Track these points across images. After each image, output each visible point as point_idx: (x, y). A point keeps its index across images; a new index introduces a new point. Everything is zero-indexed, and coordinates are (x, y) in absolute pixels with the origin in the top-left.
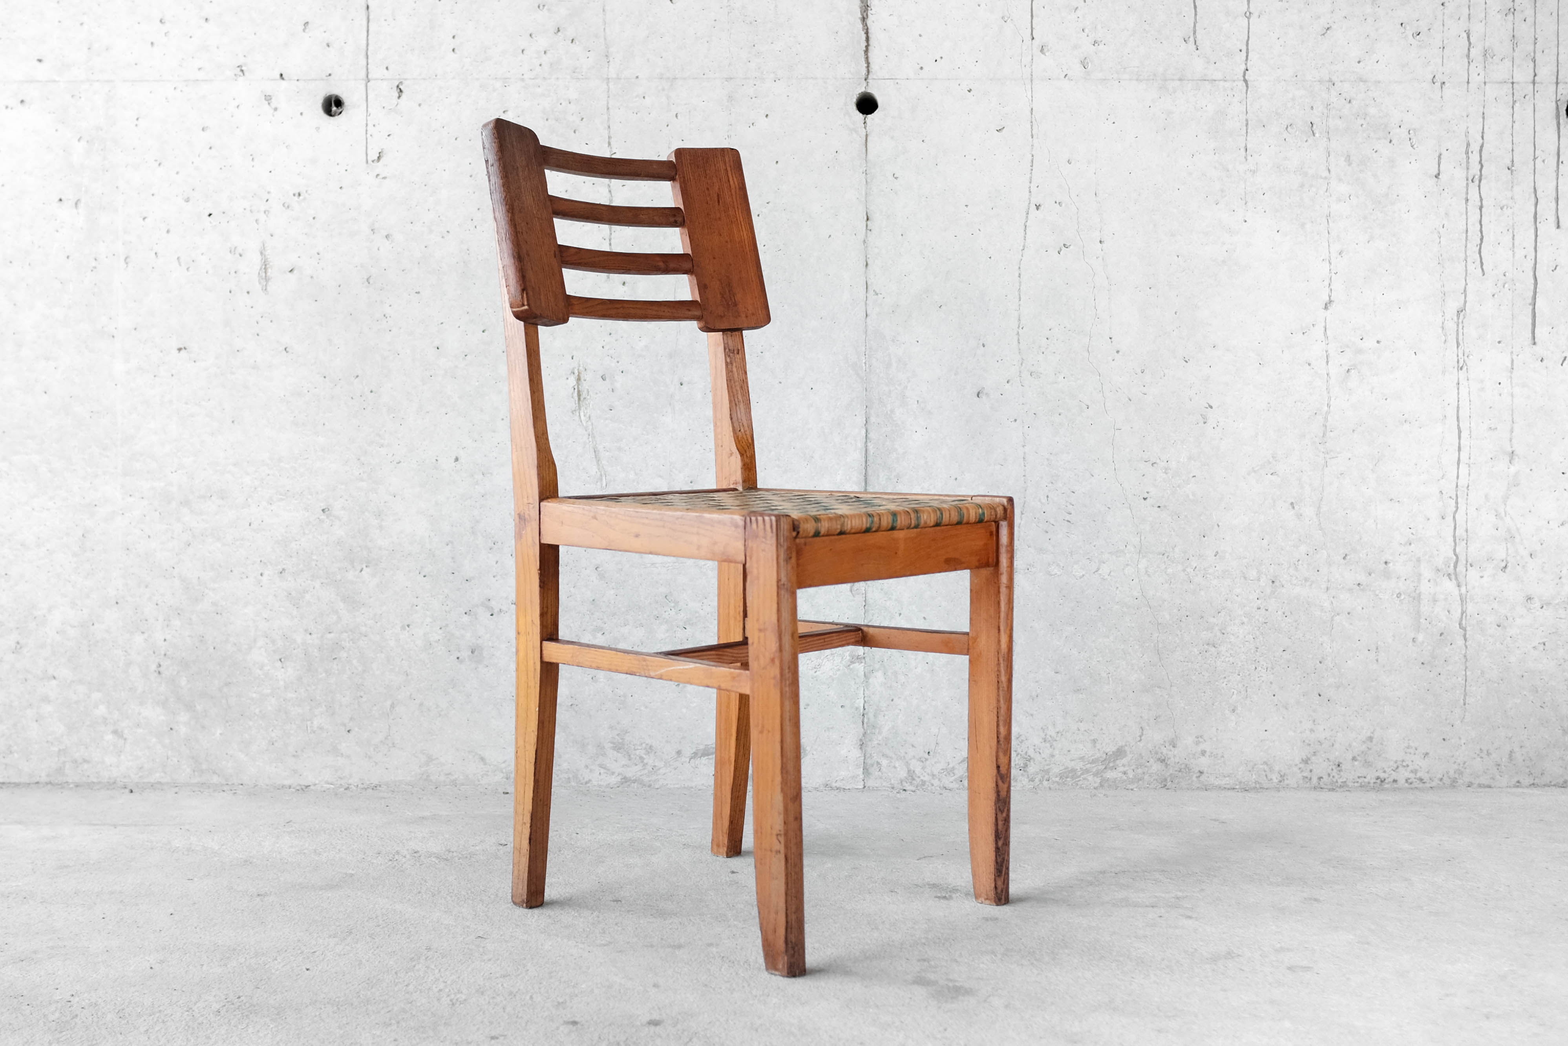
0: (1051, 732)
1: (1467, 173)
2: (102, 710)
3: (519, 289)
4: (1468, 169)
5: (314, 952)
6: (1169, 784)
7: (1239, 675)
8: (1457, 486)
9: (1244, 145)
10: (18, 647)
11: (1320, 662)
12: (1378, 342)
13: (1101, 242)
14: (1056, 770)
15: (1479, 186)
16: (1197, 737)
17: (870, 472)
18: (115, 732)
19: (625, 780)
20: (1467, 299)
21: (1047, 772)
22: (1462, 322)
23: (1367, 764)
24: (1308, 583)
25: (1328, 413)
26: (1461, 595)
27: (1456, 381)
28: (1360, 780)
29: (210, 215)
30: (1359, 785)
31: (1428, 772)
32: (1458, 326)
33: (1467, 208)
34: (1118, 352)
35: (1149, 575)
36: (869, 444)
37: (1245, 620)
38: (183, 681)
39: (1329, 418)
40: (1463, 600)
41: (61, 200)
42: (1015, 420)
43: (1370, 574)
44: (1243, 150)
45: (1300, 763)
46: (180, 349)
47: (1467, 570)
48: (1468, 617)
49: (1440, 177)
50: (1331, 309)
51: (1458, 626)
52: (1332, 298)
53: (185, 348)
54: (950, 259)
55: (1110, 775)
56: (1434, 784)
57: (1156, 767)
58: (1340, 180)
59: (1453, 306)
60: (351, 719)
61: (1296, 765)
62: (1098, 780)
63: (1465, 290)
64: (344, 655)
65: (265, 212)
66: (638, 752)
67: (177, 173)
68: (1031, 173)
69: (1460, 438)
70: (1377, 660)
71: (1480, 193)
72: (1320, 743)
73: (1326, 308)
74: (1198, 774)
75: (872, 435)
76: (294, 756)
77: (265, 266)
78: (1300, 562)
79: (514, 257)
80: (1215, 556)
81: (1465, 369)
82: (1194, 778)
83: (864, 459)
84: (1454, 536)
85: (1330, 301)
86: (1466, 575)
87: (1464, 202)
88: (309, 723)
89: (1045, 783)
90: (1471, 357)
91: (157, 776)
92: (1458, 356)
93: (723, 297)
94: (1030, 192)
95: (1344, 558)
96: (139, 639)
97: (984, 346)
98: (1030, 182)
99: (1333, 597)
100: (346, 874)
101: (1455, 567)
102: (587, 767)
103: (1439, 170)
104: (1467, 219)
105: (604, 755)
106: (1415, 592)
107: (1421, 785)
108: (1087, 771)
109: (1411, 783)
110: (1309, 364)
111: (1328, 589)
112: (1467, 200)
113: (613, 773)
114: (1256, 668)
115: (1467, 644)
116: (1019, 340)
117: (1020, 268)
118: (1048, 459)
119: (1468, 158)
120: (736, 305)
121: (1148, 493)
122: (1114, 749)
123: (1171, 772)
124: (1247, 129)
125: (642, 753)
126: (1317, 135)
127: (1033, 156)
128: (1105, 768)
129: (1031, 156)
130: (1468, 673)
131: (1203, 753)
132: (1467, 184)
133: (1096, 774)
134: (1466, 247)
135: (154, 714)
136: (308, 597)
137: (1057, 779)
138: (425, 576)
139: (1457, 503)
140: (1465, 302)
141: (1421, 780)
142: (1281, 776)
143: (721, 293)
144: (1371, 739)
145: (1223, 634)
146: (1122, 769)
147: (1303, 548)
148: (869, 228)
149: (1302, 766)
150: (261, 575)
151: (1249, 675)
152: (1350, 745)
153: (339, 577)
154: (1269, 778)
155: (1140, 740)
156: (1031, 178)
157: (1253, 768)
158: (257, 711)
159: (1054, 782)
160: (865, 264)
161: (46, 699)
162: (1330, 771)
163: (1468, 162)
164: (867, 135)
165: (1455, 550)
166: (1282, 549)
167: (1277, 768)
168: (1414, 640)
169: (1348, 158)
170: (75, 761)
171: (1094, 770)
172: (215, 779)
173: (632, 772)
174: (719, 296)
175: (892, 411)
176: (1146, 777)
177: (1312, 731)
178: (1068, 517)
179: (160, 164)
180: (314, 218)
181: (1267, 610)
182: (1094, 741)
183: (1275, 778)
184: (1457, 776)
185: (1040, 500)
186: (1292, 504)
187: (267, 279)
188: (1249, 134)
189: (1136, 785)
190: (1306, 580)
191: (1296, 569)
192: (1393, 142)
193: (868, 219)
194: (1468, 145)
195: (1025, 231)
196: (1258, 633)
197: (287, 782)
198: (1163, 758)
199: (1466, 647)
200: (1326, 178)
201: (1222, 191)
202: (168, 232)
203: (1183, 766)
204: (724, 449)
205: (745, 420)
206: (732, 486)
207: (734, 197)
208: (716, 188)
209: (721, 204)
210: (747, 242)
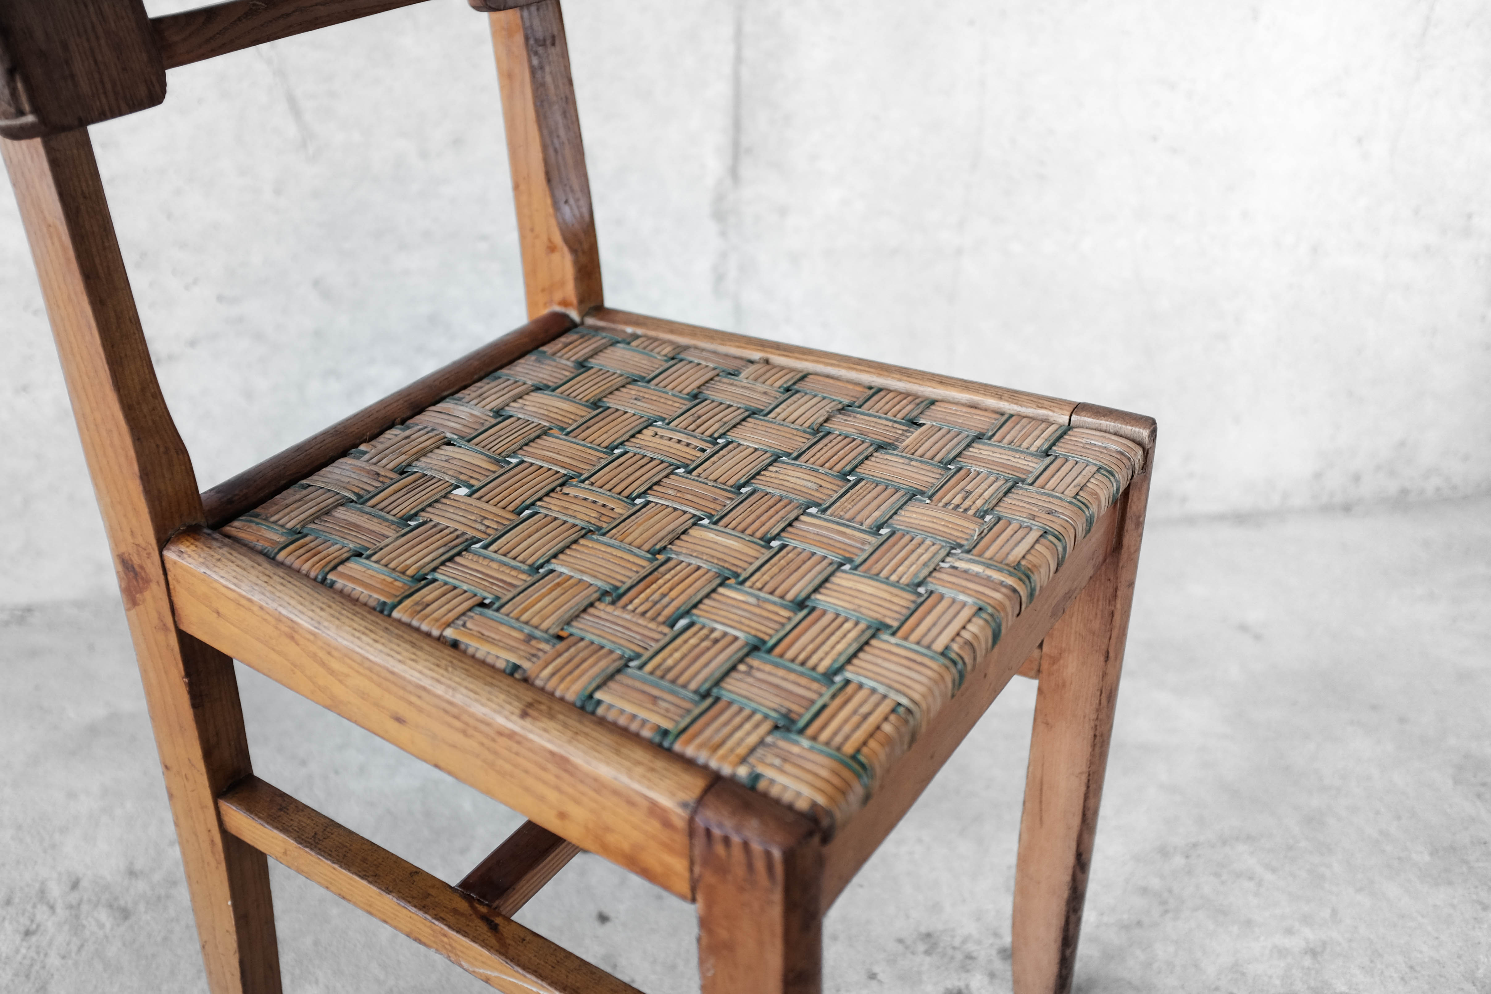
11: (1359, 352)
17: (743, 111)
24: (1360, 250)
31: (1464, 479)
36: (742, 68)
37: (1270, 303)
45: (1312, 478)
61: (1306, 481)
75: (746, 53)
80: (1243, 216)
83: (733, 93)
99: (1391, 266)
111: (1385, 255)
121: (1160, 129)
131: (1191, 475)
142: (1284, 496)
145: (1238, 322)
149: (1313, 481)
154: (1270, 499)
157: (1251, 488)
162: (1345, 485)
167: (1281, 487)
175: (779, 13)
177: (1332, 438)
178: (1041, 170)
181: (1300, 288)
183: (1277, 499)
185: (1002, 146)
191: (1349, 230)
204: (537, 237)
205: (576, 187)
206: (558, 309)
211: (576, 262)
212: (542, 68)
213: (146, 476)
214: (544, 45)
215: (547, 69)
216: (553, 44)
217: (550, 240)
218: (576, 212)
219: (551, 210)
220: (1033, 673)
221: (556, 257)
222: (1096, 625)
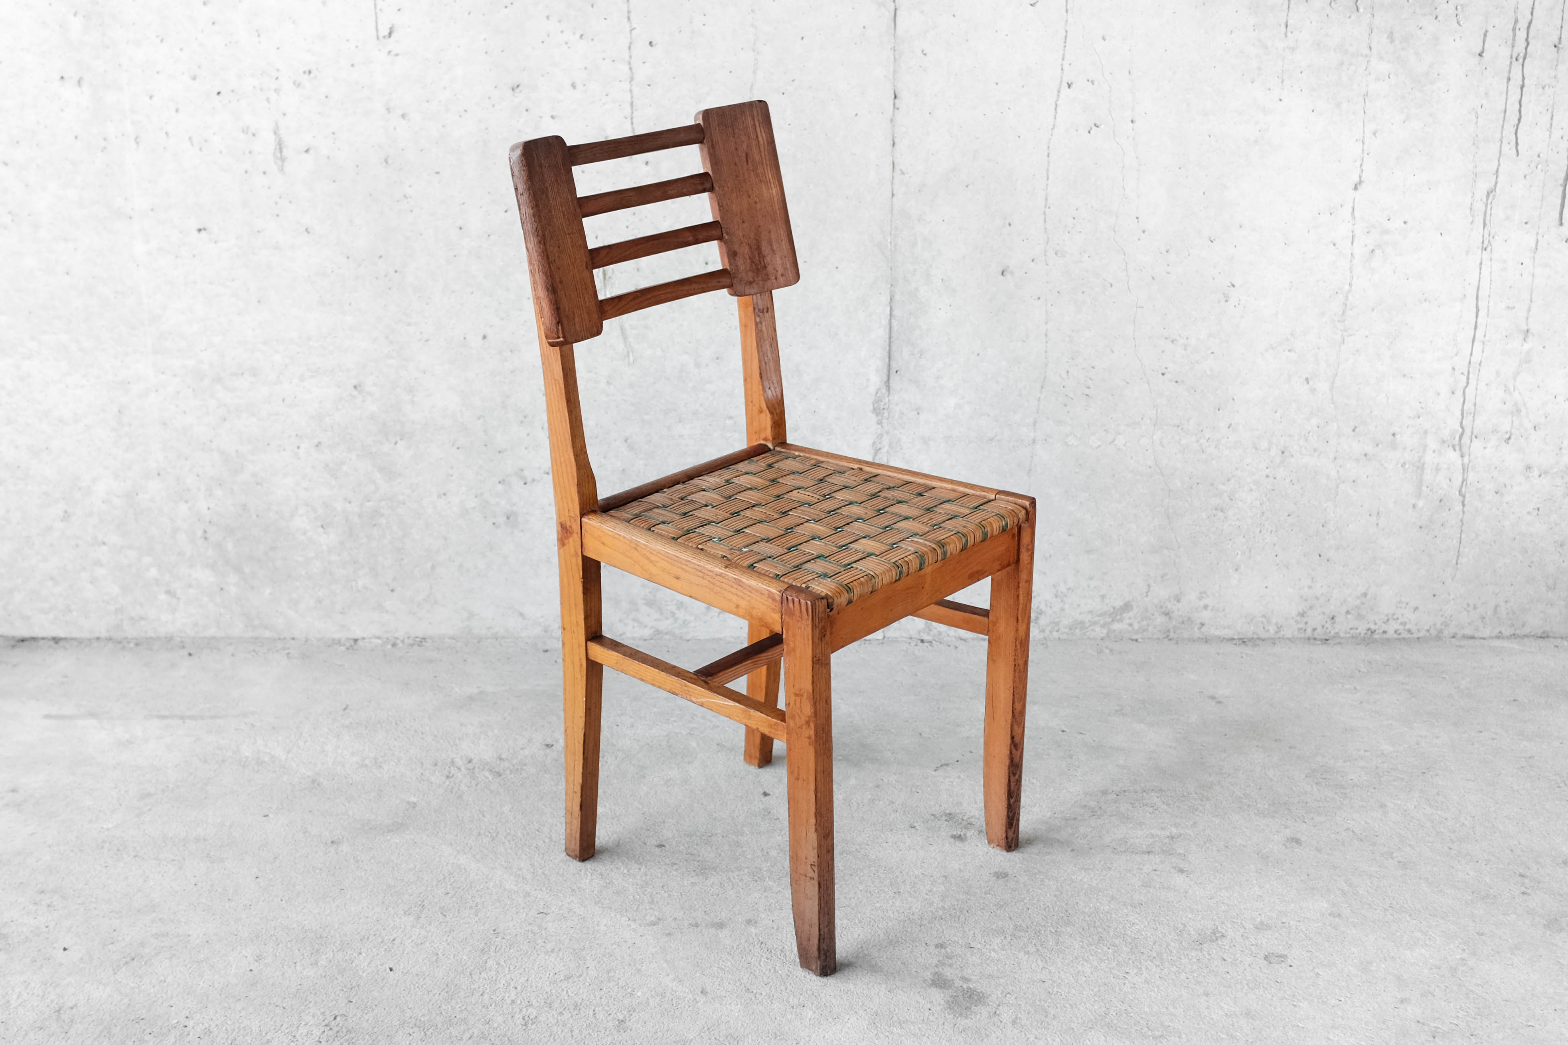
0: (1063, 588)
1: (1512, 51)
2: (153, 572)
3: (554, 322)
4: (1513, 46)
5: (394, 940)
6: (1172, 635)
7: (1244, 537)
8: (1470, 363)
9: (1285, 21)
10: (66, 516)
11: (1323, 526)
12: (1405, 223)
13: (1132, 122)
14: (1065, 622)
15: (1523, 65)
16: (1201, 593)
17: (894, 348)
18: (168, 592)
19: (658, 632)
20: (1498, 179)
21: (1057, 624)
22: (1491, 203)
23: (1360, 617)
24: (1316, 454)
25: (1349, 291)
26: (1463, 465)
27: (1479, 261)
28: (1352, 632)
29: (219, 93)
30: (1350, 635)
31: (1416, 624)
32: (1486, 206)
33: (1507, 87)
34: (1144, 232)
35: (1163, 446)
36: (893, 321)
37: (1254, 487)
38: (230, 546)
39: (1350, 297)
40: (1465, 469)
41: (62, 78)
42: (1039, 298)
43: (1377, 445)
44: (1283, 26)
45: (1297, 616)
46: (200, 230)
47: (1471, 441)
48: (1468, 485)
49: (1484, 55)
50: (1361, 189)
51: (1458, 493)
52: (1362, 179)
53: (205, 229)
54: (978, 138)
55: (1116, 626)
56: (1421, 635)
57: (1160, 620)
58: (1381, 58)
59: (1483, 186)
60: (394, 579)
61: (1293, 618)
62: (1105, 631)
63: (1497, 171)
64: (383, 521)
65: (275, 90)
66: (669, 608)
67: (181, 49)
68: (1064, 50)
69: (1477, 316)
70: (1377, 524)
71: (1523, 72)
72: (1317, 598)
73: (1356, 188)
74: (1200, 626)
75: (896, 312)
76: (341, 613)
77: (280, 146)
78: (1311, 434)
79: (548, 290)
80: (1229, 427)
81: (1489, 249)
82: (1196, 629)
83: (887, 336)
84: (1462, 410)
85: (1361, 182)
86: (1470, 446)
87: (1506, 80)
88: (354, 584)
89: (1055, 634)
90: (1496, 237)
91: (212, 631)
92: (1483, 236)
93: (752, 262)
94: (1062, 69)
95: (1354, 430)
96: (183, 508)
97: (1010, 225)
98: (1063, 60)
99: (1340, 467)
100: (408, 803)
101: (1460, 438)
102: (621, 621)
103: (1483, 48)
104: (1507, 99)
105: (637, 610)
106: (1419, 461)
107: (1409, 636)
108: (1095, 623)
109: (1400, 634)
110: (1334, 245)
111: (1335, 459)
112: (1509, 79)
113: (646, 626)
114: (1261, 531)
115: (1465, 509)
116: (1045, 219)
117: (1049, 147)
118: (1069, 336)
119: (1515, 35)
120: (765, 267)
121: (1166, 368)
122: (1121, 604)
123: (1174, 623)
124: (1289, 5)
125: (673, 608)
126: (1361, 10)
127: (1066, 32)
128: (1113, 621)
129: (1064, 32)
130: (1463, 536)
131: (1206, 607)
132: (1511, 63)
133: (1103, 626)
134: (1503, 127)
135: (204, 576)
136: (345, 468)
137: (1067, 630)
138: (458, 448)
139: (1468, 378)
140: (1496, 183)
141: (1409, 631)
142: (1278, 628)
143: (750, 258)
144: (1365, 595)
145: (1232, 500)
146: (1127, 621)
147: (1314, 421)
148: (897, 106)
149: (1298, 618)
150: (298, 448)
151: (1254, 537)
152: (1345, 601)
153: (374, 450)
154: (1266, 629)
155: (1147, 596)
156: (1064, 55)
157: (1252, 620)
158: (303, 572)
159: (1063, 633)
160: (892, 143)
161: (98, 563)
162: (1324, 623)
163: (1514, 39)
164: (896, 10)
165: (1461, 423)
166: (1294, 422)
167: (1274, 621)
168: (1414, 506)
169: (1391, 36)
170: (132, 619)
171: (1102, 622)
172: (267, 634)
173: (664, 625)
174: (748, 261)
175: (917, 290)
176: (1151, 628)
177: (1310, 587)
178: (1087, 391)
179: (162, 41)
180: (327, 97)
181: (1275, 478)
182: (1103, 597)
183: (1272, 629)
184: (1443, 627)
185: (1060, 375)
186: (1307, 379)
187: (283, 159)
188: (1290, 10)
189: (1140, 636)
190: (1315, 450)
191: (1306, 440)
192: (1440, 18)
193: (895, 97)
194: (1516, 21)
195: (1056, 109)
196: (1265, 499)
197: (337, 636)
198: (1167, 611)
199: (1464, 512)
200: (1366, 56)
201: (1259, 69)
202: (177, 111)
203: (1186, 619)
204: (754, 405)
205: (775, 381)
206: (762, 442)
207: (763, 154)
208: (745, 147)
209: (749, 163)
210: (776, 200)
211: (772, 419)
212: (761, 323)
213: (579, 485)
214: (763, 312)
215: (764, 324)
216: (767, 312)
217: (760, 407)
218: (774, 394)
219: (761, 392)
220: (985, 632)
221: (763, 415)
222: (1011, 602)
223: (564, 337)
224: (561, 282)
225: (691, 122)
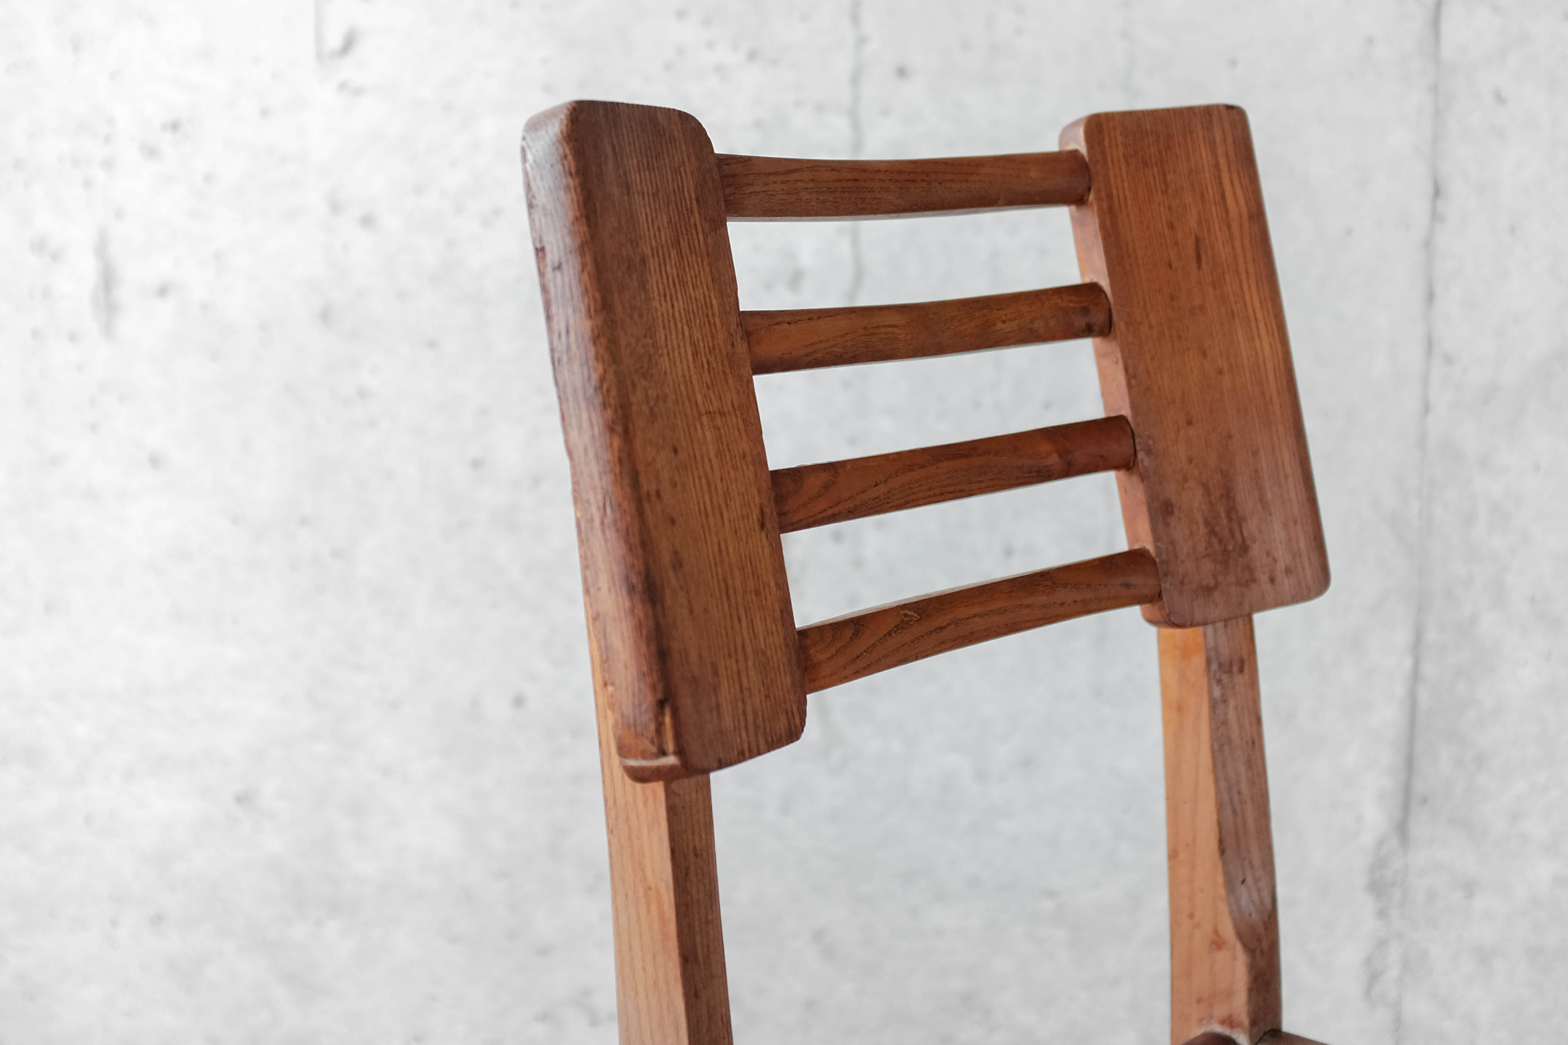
3: (649, 700)
17: (1419, 748)
36: (1420, 688)
79: (631, 589)
93: (1212, 532)
120: (1244, 549)
136: (210, 971)
143: (1207, 523)
174: (1202, 530)
175: (1473, 619)
187: (112, 309)
204: (1198, 926)
205: (1257, 862)
206: (1218, 1029)
207: (1237, 244)
208: (1193, 222)
209: (1204, 265)
210: (1270, 366)
211: (1251, 965)
212: (1225, 701)
214: (1230, 671)
215: (1232, 703)
216: (1241, 671)
217: (1216, 932)
218: (1255, 896)
219: (1222, 892)
221: (1222, 956)
223: (680, 752)
224: (678, 564)
225: (1050, 145)
